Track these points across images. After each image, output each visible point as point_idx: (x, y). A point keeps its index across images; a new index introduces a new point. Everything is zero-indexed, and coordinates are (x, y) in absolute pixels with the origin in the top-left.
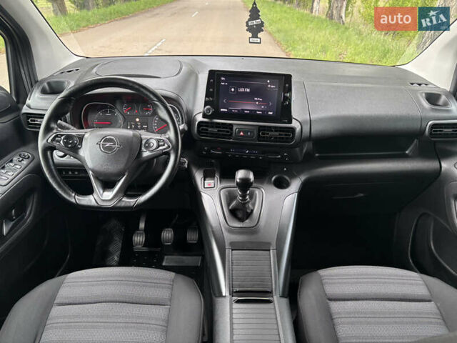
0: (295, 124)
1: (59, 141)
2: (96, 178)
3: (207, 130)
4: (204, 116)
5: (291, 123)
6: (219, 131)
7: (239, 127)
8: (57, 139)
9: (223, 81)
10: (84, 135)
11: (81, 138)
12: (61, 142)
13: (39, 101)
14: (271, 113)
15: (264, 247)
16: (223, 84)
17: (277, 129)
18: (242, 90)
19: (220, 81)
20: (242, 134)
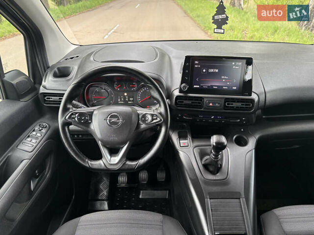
0: (254, 96)
1: (74, 118)
2: (104, 146)
3: (183, 102)
4: (181, 91)
5: (251, 95)
6: (192, 103)
7: (209, 99)
8: (72, 116)
9: (197, 64)
10: (93, 112)
11: (91, 114)
12: (76, 119)
13: (53, 83)
14: (235, 88)
15: (235, 196)
16: (197, 66)
17: (238, 100)
18: (212, 70)
19: (194, 64)
20: (211, 104)
